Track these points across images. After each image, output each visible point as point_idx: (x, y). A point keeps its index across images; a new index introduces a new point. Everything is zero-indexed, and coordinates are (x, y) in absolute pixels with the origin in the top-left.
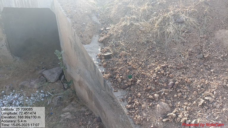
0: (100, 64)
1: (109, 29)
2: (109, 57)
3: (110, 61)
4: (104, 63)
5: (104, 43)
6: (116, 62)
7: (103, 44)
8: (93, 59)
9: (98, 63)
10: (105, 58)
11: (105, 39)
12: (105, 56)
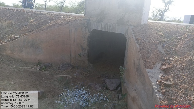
0: (159, 89)
1: (173, 60)
2: (168, 86)
3: (170, 90)
4: (163, 90)
5: (166, 72)
6: (175, 92)
7: (164, 72)
8: (153, 83)
9: (157, 88)
10: (165, 86)
11: (167, 68)
12: (165, 84)
